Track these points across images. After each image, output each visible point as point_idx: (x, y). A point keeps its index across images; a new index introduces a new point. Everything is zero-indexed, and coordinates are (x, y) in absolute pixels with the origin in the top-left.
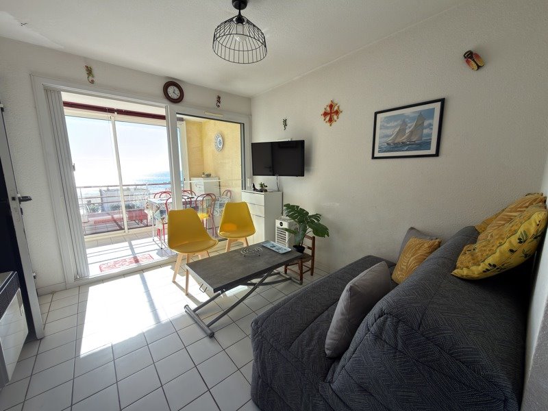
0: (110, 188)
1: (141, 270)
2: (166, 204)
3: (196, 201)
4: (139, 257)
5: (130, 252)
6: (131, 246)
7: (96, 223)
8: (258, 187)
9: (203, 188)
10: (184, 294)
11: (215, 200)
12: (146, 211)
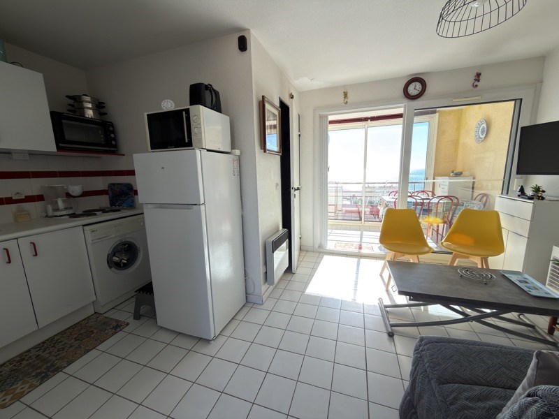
0: (370, 185)
1: (360, 256)
2: (395, 202)
3: (429, 203)
4: (363, 245)
5: (358, 240)
6: (362, 235)
7: (347, 212)
8: (529, 192)
9: (446, 188)
10: (385, 289)
11: (457, 205)
12: (379, 207)
